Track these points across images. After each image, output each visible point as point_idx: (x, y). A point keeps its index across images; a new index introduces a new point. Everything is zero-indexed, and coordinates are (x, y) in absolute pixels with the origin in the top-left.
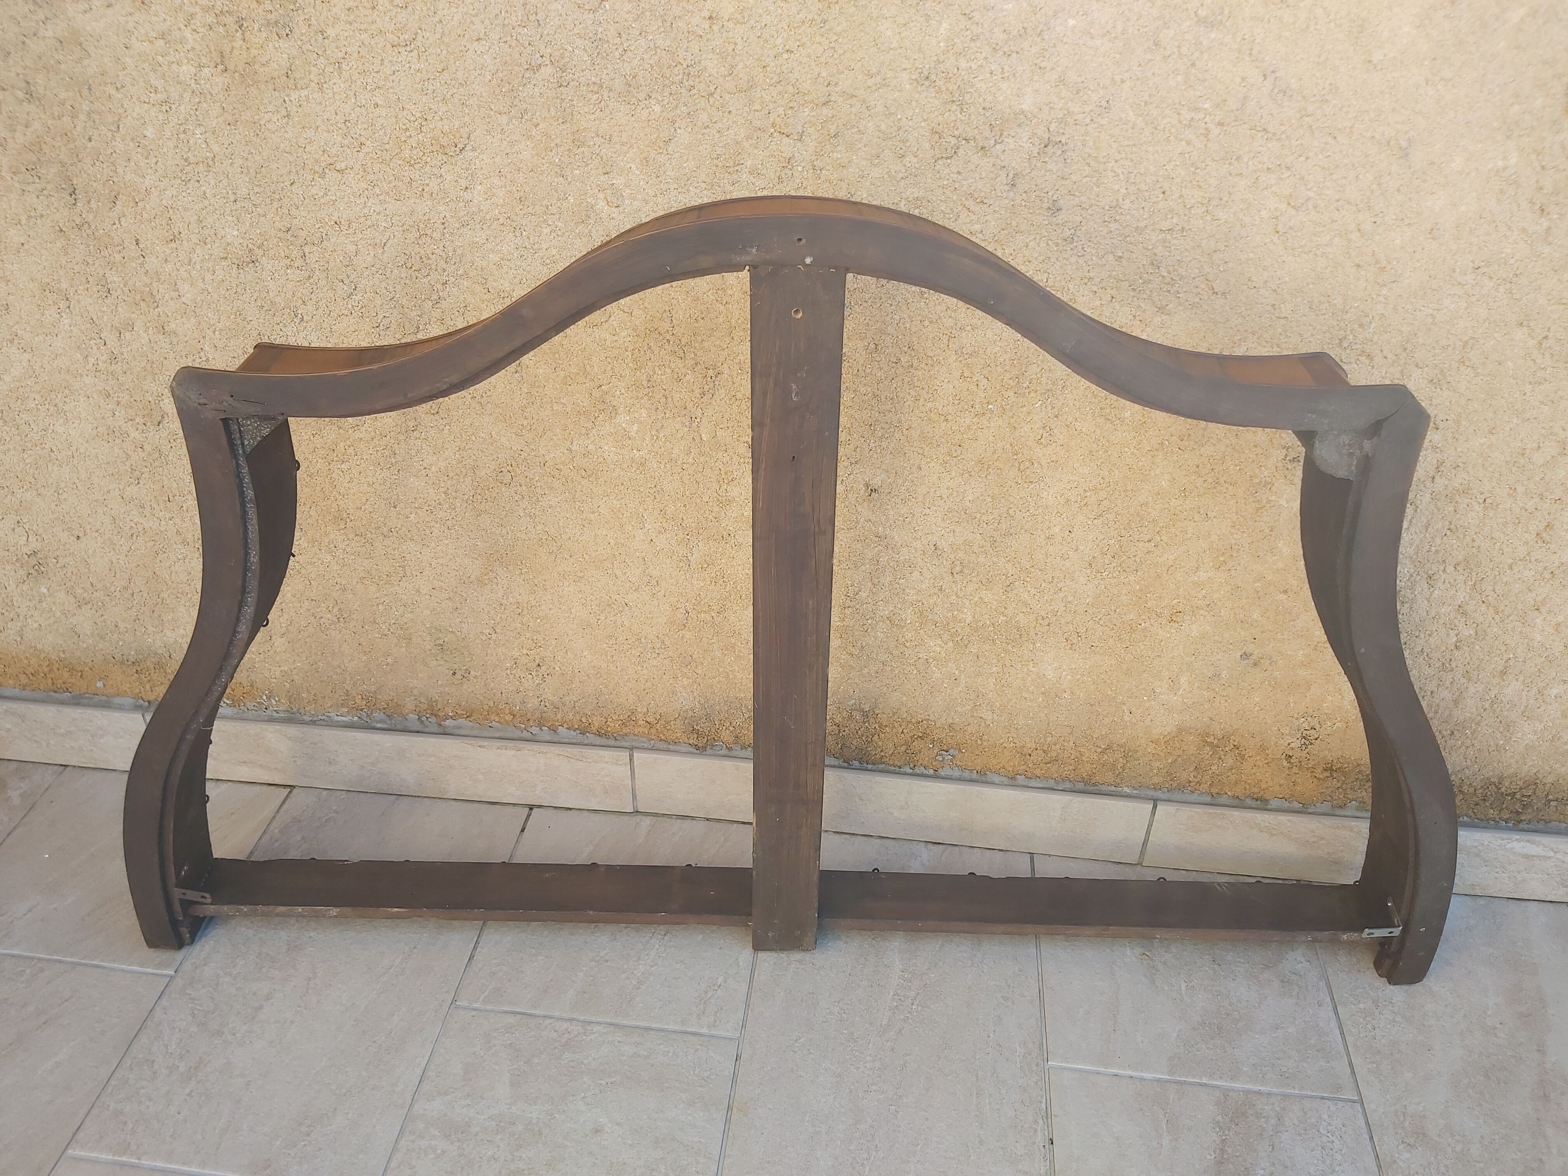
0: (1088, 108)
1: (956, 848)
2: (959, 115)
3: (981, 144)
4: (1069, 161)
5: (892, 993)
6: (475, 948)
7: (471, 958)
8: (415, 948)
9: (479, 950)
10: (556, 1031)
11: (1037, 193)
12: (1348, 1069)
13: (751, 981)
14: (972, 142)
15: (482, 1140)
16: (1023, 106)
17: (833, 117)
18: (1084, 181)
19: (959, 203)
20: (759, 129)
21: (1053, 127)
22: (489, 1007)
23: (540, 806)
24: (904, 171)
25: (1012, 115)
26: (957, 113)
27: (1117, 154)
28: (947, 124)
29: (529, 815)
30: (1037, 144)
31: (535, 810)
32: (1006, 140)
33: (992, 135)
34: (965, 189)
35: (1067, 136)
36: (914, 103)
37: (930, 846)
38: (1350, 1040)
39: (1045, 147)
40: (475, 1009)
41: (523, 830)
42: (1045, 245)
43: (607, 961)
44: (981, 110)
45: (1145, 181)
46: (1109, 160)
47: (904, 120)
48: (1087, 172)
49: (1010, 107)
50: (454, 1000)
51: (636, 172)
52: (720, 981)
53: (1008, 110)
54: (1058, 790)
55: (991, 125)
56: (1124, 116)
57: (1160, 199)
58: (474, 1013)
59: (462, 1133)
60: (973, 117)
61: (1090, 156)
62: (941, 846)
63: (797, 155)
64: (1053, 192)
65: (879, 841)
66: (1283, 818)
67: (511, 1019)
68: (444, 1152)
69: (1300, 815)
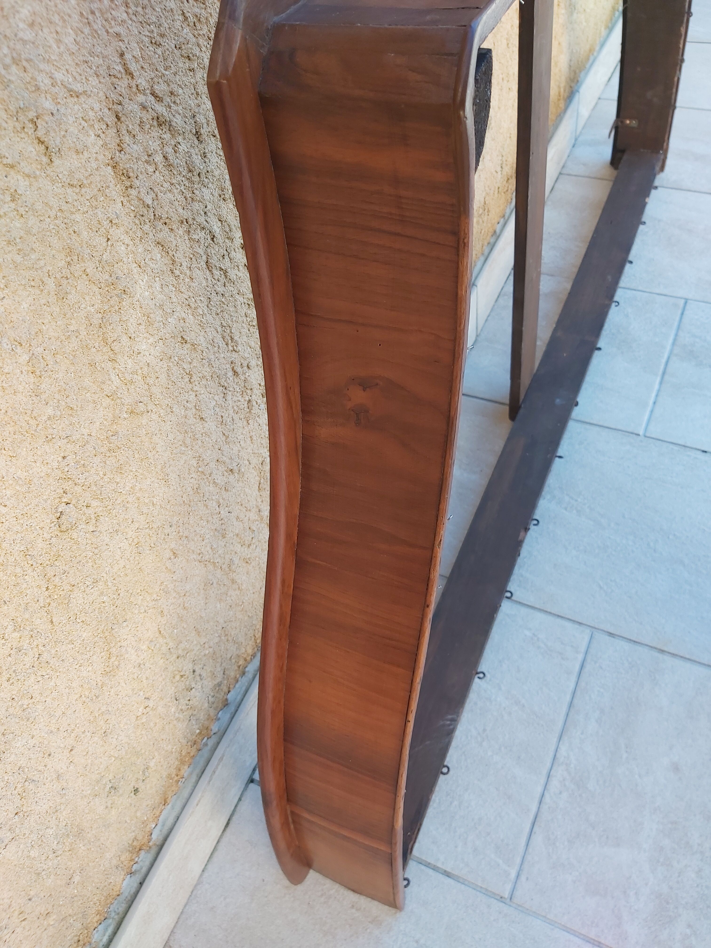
6: (435, 869)
7: (447, 874)
9: (439, 865)
10: (560, 793)
12: (662, 296)
15: (678, 882)
22: (518, 860)
40: (518, 876)
43: (484, 730)
50: (501, 899)
52: (528, 633)
58: (523, 878)
59: (668, 903)
67: (538, 839)
68: (689, 926)
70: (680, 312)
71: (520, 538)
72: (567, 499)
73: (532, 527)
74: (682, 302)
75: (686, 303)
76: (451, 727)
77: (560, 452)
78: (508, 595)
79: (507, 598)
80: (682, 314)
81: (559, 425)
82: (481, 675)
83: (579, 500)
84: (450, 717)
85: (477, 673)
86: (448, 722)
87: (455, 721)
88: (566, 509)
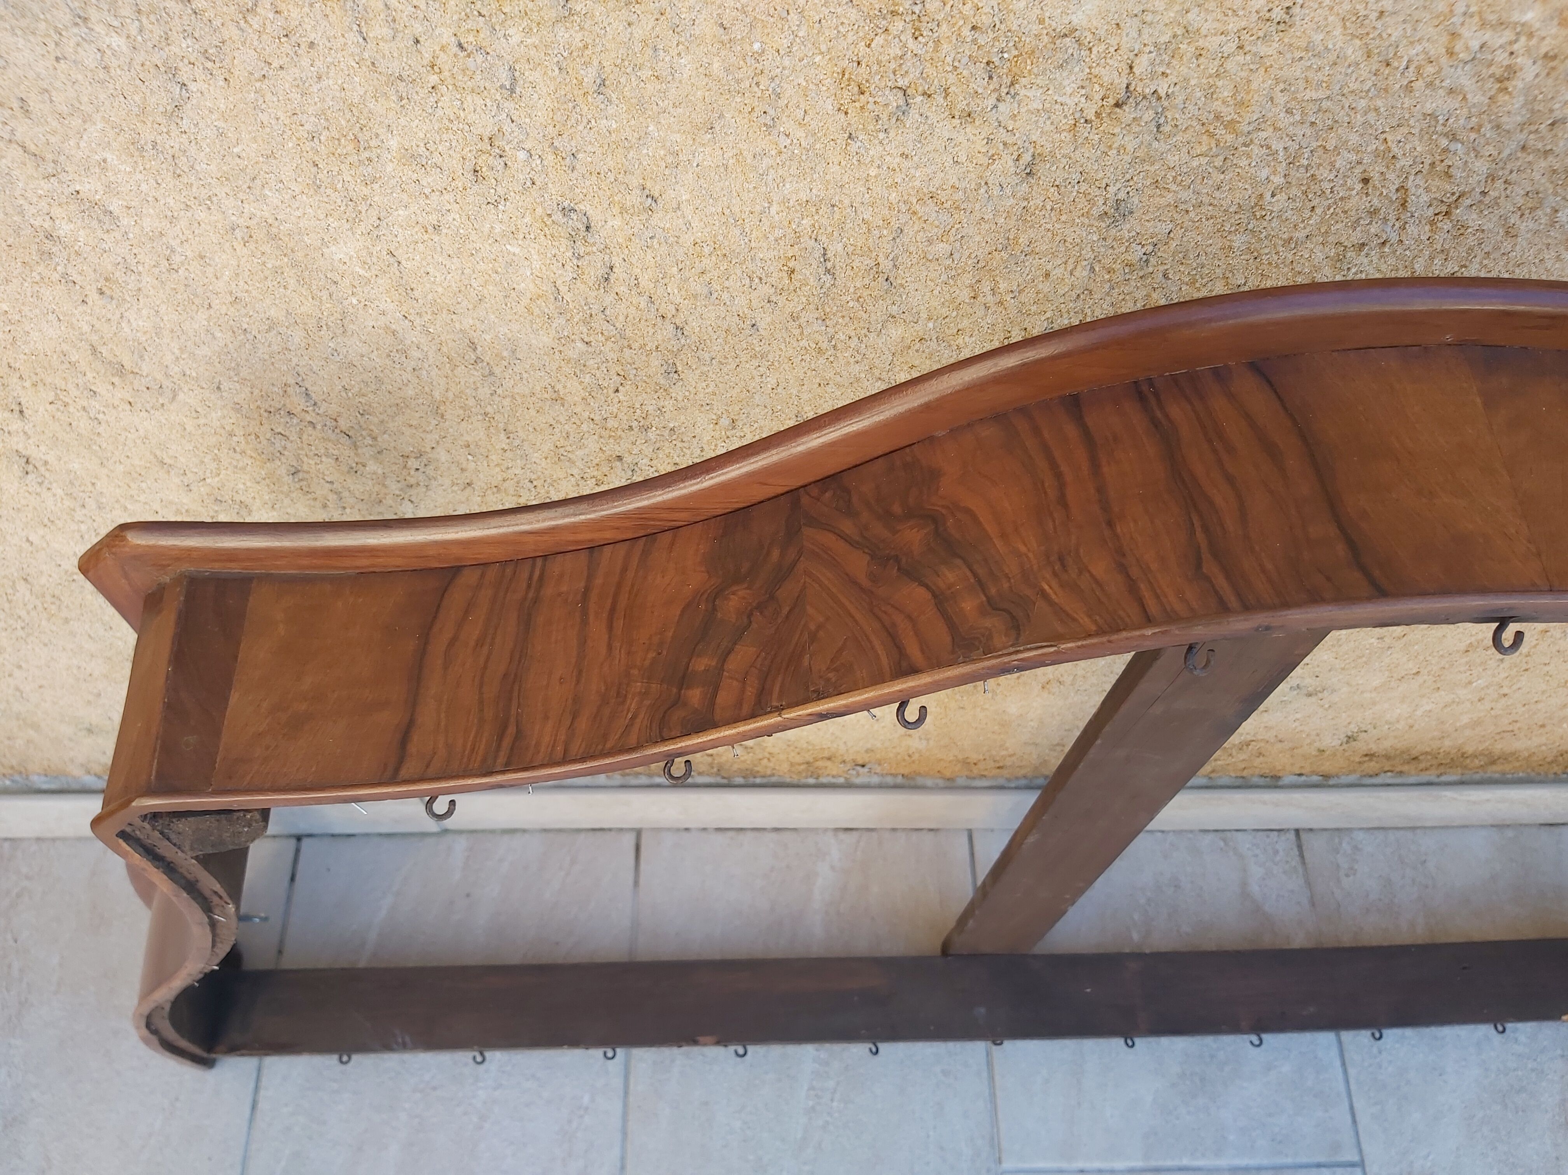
0: (1233, 25)
1: (874, 834)
2: (911, 43)
3: (962, 105)
4: (1167, 129)
5: (806, 1088)
7: (254, 1107)
8: (177, 1099)
11: (1084, 187)
12: (1349, 1118)
13: (626, 1093)
14: (939, 99)
16: (1074, 17)
17: (586, 47)
18: (1195, 163)
19: (904, 208)
20: (400, 78)
21: (1142, 65)
23: (310, 836)
24: (773, 153)
25: (1046, 39)
26: (907, 37)
27: (1282, 115)
28: (879, 63)
29: (298, 851)
30: (1097, 97)
31: (305, 842)
32: (1023, 92)
33: (991, 87)
34: (917, 183)
35: (1172, 79)
36: (794, 17)
37: (842, 836)
38: (1352, 1072)
39: (1117, 105)
41: (293, 879)
42: (1085, 273)
43: (434, 1089)
44: (966, 32)
45: (1333, 164)
46: (1263, 126)
47: (770, 54)
48: (1204, 148)
49: (1041, 21)
51: (122, 168)
52: (586, 1100)
53: (1036, 28)
54: (1009, 788)
55: (988, 63)
56: (1318, 37)
57: (1354, 192)
60: (945, 47)
61: (1217, 117)
62: (854, 833)
63: (507, 127)
64: (1118, 185)
65: (774, 835)
66: (1298, 796)
69: (1318, 789)
70: (1322, 1159)
71: (701, 1039)
72: (831, 1084)
73: (732, 1048)
74: (1352, 1156)
75: (1353, 1165)
76: (395, 1046)
77: (884, 1047)
78: (610, 1054)
79: (605, 1053)
80: (1319, 1166)
81: (932, 1028)
82: (479, 1059)
83: (835, 1104)
84: (407, 1039)
85: (482, 1054)
86: (400, 1040)
87: (404, 1047)
88: (812, 1088)
